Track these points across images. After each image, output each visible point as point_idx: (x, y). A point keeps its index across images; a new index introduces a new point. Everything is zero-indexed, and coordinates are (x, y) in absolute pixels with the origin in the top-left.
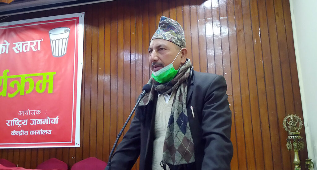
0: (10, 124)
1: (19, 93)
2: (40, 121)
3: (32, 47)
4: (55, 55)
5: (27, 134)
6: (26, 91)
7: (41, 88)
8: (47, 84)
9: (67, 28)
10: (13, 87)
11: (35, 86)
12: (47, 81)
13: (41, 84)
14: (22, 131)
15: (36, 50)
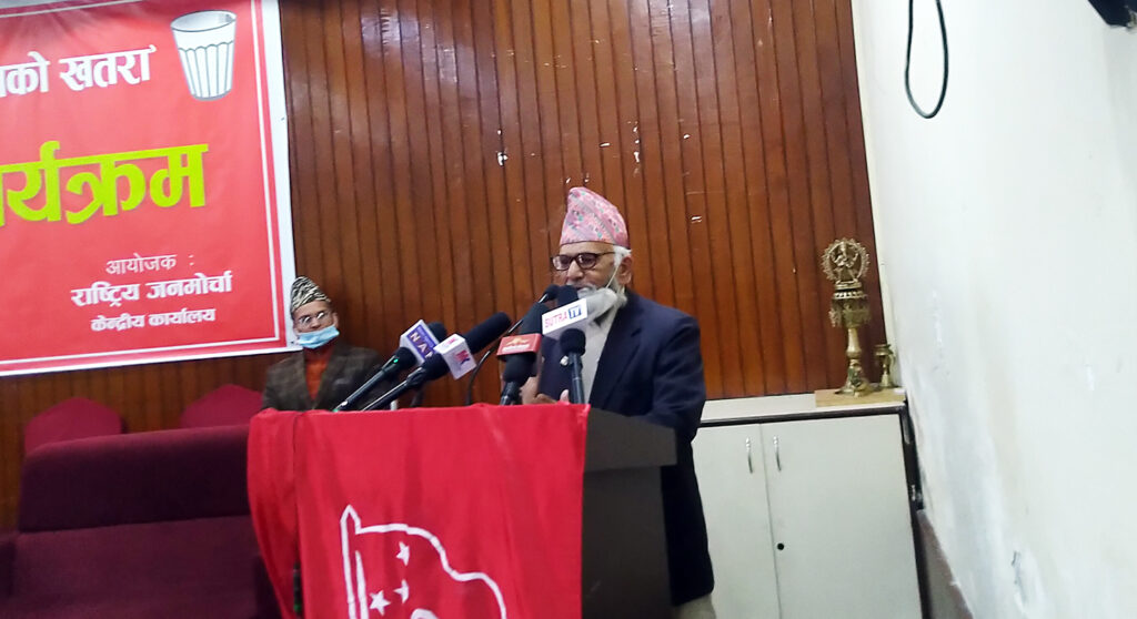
0: (84, 299)
1: (101, 209)
2: (177, 288)
3: (124, 70)
4: (198, 94)
5: (142, 325)
6: (123, 202)
7: (167, 192)
8: (186, 180)
9: (226, 13)
10: (79, 192)
11: (147, 187)
12: (185, 171)
13: (166, 183)
14: (125, 316)
15: (137, 81)
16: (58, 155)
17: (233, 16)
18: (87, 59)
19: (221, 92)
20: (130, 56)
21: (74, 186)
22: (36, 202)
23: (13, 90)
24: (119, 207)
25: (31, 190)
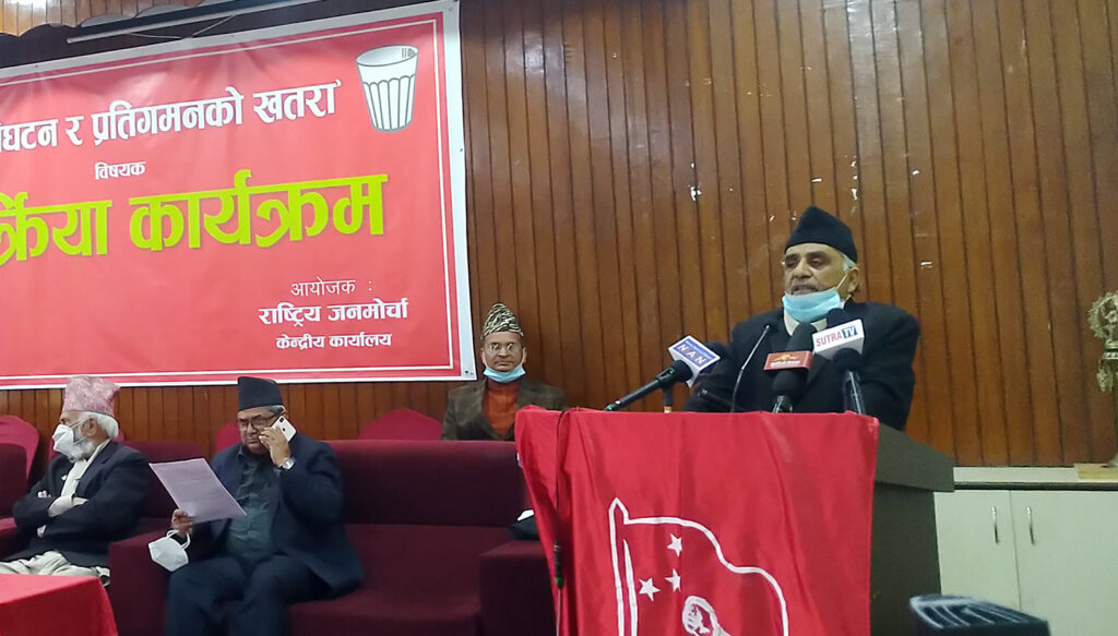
0: (269, 318)
1: (288, 233)
2: (355, 311)
4: (380, 126)
5: (322, 345)
6: (307, 229)
7: (348, 219)
8: (366, 208)
9: (408, 47)
10: (268, 218)
11: (330, 214)
12: (366, 201)
13: (348, 210)
15: (323, 114)
16: (249, 183)
17: (415, 50)
18: (278, 94)
19: (402, 124)
20: (316, 89)
21: (264, 211)
22: (230, 226)
23: (210, 122)
24: (304, 232)
25: (225, 216)
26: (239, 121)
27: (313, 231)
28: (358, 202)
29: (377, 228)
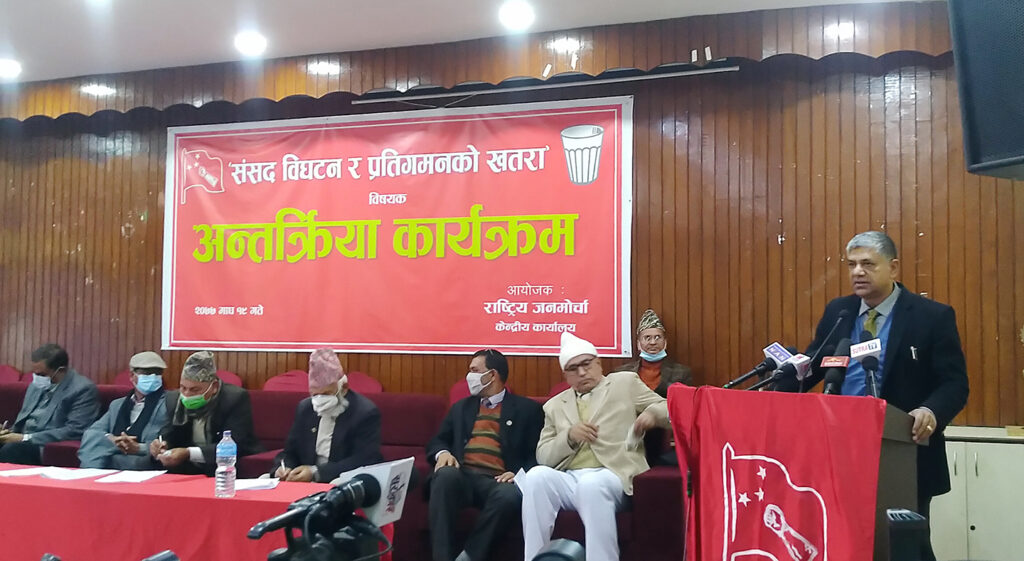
0: (491, 309)
1: (507, 250)
2: (552, 307)
3: (528, 161)
4: (576, 181)
5: (528, 330)
6: (521, 249)
7: (550, 244)
8: (563, 236)
9: (597, 127)
10: (493, 239)
11: (538, 240)
12: (563, 231)
13: (550, 237)
14: (517, 323)
15: (535, 169)
16: (481, 214)
17: (602, 129)
18: (505, 152)
19: (590, 180)
20: (532, 152)
21: (491, 234)
22: (466, 243)
23: (455, 169)
24: (519, 251)
25: (462, 236)
26: (476, 170)
27: (525, 250)
28: (557, 232)
29: (569, 250)
